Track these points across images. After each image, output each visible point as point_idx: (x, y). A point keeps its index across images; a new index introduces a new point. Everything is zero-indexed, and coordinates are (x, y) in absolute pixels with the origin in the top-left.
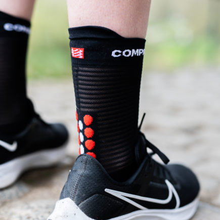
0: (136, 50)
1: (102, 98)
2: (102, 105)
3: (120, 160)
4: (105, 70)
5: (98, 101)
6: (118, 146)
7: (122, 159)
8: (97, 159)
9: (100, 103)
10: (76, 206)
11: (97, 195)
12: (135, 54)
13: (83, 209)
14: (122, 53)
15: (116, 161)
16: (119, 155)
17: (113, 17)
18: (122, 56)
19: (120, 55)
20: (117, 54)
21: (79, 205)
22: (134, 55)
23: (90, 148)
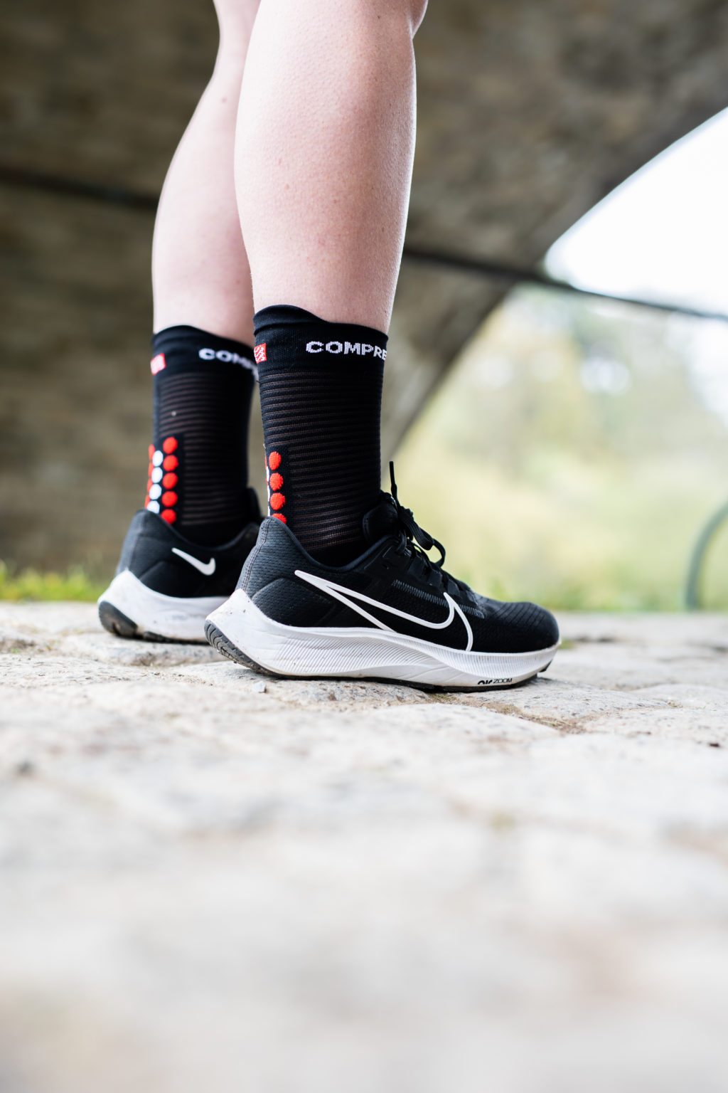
0: (353, 344)
1: (295, 422)
2: (295, 433)
3: (330, 529)
4: (297, 374)
5: (288, 427)
6: (328, 505)
7: (334, 527)
8: (288, 526)
9: (292, 430)
10: (248, 599)
11: (282, 580)
12: (353, 350)
13: (259, 604)
14: (324, 347)
15: (324, 530)
16: (328, 521)
17: (306, 288)
18: (325, 352)
19: (320, 350)
20: (315, 347)
21: (253, 598)
22: (350, 351)
23: (276, 507)
